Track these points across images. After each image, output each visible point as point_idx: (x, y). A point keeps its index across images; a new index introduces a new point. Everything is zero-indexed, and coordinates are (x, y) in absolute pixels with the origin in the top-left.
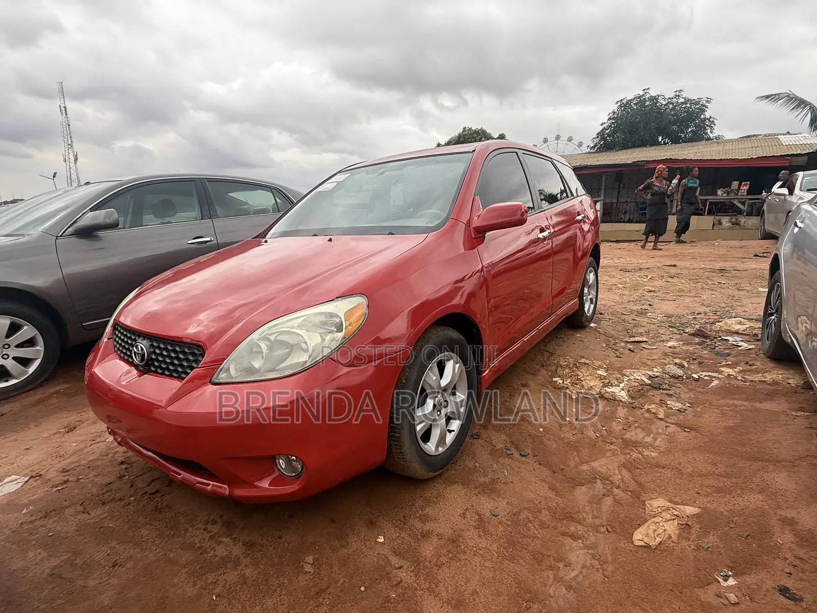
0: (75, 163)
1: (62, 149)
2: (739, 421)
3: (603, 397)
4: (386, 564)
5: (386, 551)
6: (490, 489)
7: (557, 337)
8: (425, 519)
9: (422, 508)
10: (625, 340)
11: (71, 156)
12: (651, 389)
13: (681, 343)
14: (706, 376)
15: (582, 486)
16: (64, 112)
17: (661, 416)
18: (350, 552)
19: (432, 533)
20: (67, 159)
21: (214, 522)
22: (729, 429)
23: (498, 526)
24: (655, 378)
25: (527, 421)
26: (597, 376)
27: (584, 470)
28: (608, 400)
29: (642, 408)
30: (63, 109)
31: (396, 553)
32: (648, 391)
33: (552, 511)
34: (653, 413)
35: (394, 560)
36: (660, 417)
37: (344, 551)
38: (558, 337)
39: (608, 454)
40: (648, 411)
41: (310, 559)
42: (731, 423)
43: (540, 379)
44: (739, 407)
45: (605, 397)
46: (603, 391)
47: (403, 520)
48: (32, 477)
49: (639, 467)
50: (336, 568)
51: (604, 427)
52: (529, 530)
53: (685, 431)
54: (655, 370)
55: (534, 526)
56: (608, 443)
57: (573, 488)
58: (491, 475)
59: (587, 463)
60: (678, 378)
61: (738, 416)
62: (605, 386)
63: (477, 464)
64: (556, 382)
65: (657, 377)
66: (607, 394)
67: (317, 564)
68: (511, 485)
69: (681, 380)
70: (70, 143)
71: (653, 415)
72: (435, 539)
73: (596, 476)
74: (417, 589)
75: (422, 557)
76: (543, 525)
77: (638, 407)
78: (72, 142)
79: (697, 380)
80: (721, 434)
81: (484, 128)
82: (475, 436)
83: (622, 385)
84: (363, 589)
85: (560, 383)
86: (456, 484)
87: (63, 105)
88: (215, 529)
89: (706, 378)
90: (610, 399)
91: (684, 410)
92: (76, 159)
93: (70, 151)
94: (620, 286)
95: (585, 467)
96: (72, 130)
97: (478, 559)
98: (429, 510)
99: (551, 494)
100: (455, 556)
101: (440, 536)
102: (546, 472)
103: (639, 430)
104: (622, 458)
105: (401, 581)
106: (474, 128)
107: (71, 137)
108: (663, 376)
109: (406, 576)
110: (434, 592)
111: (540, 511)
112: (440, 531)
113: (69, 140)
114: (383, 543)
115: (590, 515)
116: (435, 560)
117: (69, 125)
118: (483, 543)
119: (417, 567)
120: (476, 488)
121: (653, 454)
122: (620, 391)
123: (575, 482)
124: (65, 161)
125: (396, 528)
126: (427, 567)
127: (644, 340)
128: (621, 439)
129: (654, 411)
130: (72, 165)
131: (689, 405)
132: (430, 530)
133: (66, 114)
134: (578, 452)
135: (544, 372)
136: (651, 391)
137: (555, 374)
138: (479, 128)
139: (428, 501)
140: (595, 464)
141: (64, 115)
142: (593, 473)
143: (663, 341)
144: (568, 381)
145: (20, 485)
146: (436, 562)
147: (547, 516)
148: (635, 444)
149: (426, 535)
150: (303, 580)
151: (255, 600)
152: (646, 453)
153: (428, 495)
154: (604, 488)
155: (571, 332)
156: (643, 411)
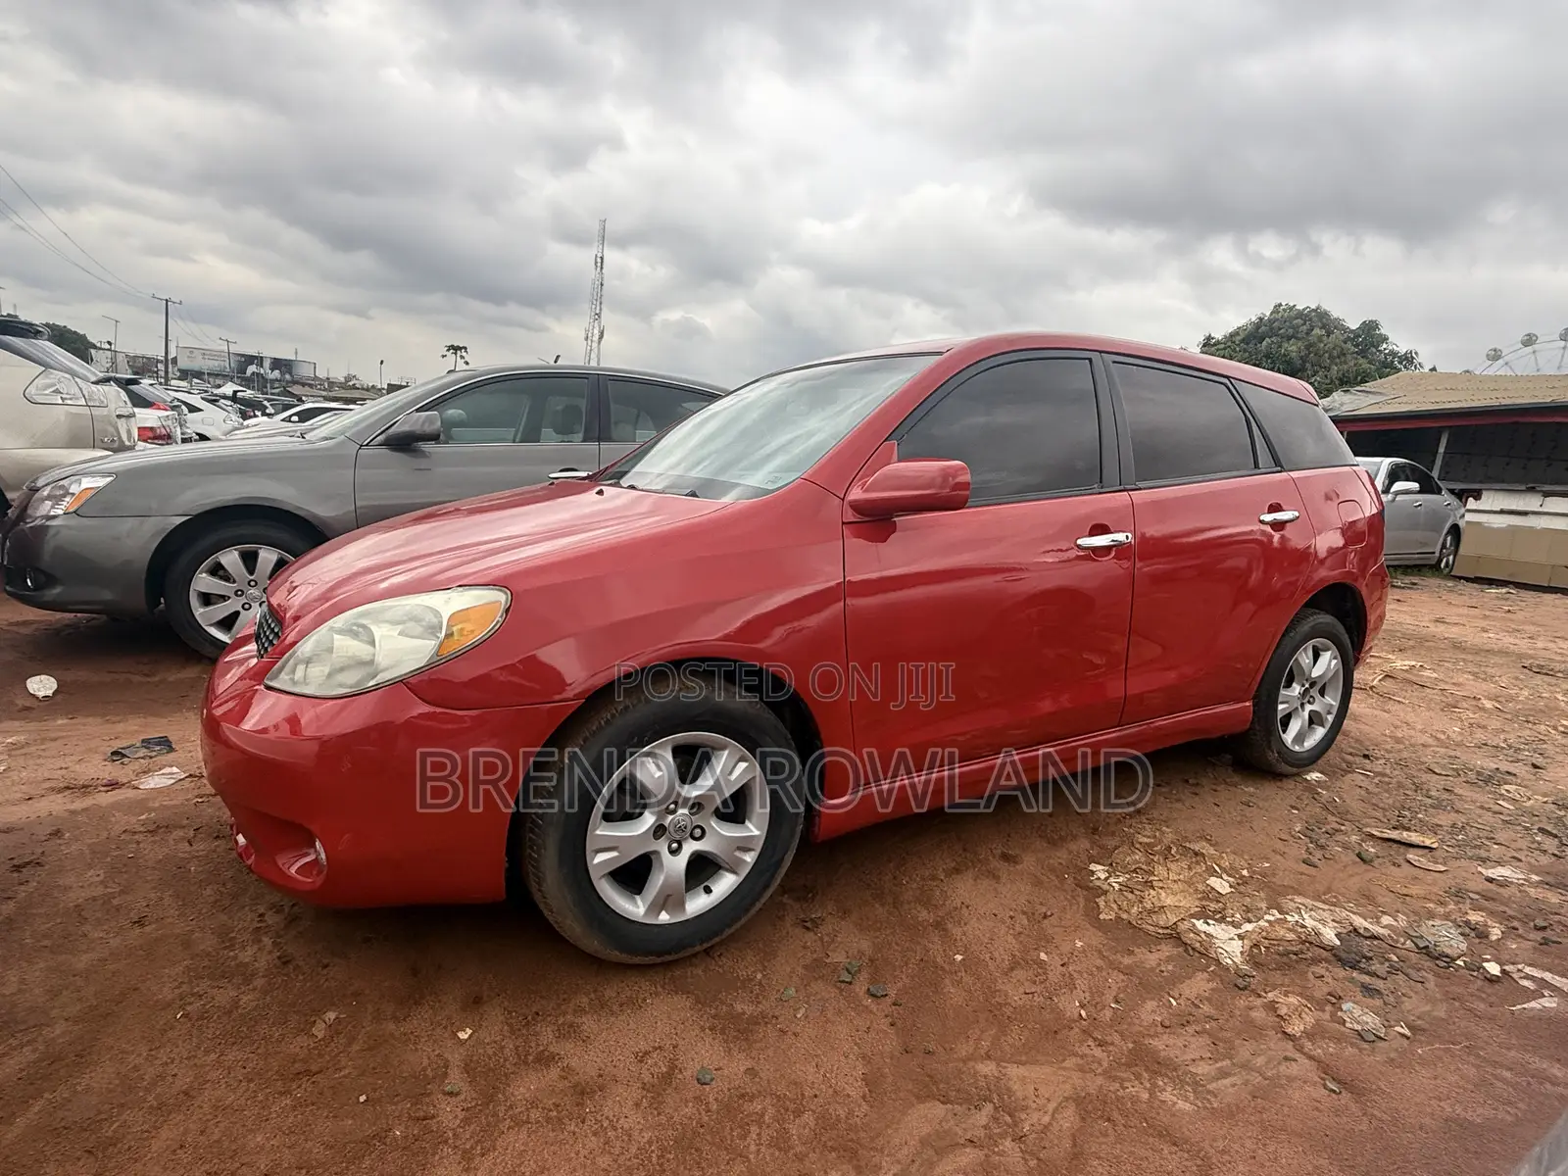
0: (599, 343)
1: (585, 321)
2: (1509, 1118)
3: (1180, 939)
4: (434, 1078)
5: (455, 1058)
6: (739, 1032)
7: (1187, 781)
8: (570, 1032)
9: (580, 1011)
10: (1368, 830)
11: (596, 331)
12: (1327, 961)
13: (1535, 878)
14: (1528, 977)
15: (943, 1103)
16: (599, 264)
17: (1296, 1028)
18: (397, 1034)
19: (557, 1063)
20: (590, 335)
21: (279, 910)
22: (1457, 1128)
23: (687, 1101)
24: (1366, 938)
25: (945, 930)
26: (1201, 887)
27: (976, 1073)
28: (1186, 951)
29: (1260, 996)
30: (599, 260)
31: (468, 1068)
32: (1316, 961)
33: (825, 1122)
34: (1279, 1016)
35: (456, 1079)
36: (1289, 1030)
37: (392, 1026)
38: (1191, 781)
39: (1070, 1062)
40: (1272, 1007)
41: (331, 1015)
42: (1478, 1114)
43: (1061, 856)
44: (1553, 1084)
45: (1184, 939)
46: (1183, 926)
47: (530, 1018)
48: (191, 776)
49: (1116, 1115)
50: (356, 1047)
51: (1117, 1002)
52: (744, 1137)
53: (1325, 1087)
54: (1386, 920)
55: (759, 1134)
56: (1095, 1039)
57: (918, 1097)
58: (765, 1006)
59: (999, 1061)
60: (1437, 959)
61: (1520, 1105)
62: (1203, 914)
63: (759, 976)
64: (1093, 873)
65: (1374, 937)
66: (1192, 935)
67: (334, 1029)
68: (789, 1039)
69: (1443, 964)
70: (598, 312)
71: (1277, 1020)
72: (554, 1073)
73: (995, 1095)
74: (446, 1142)
75: (504, 1094)
76: (781, 1142)
77: (1253, 991)
78: (601, 309)
79: (1492, 980)
80: (1421, 1128)
81: (1326, 306)
82: (808, 924)
83: (1248, 927)
84: (362, 1099)
85: (1099, 879)
86: (684, 996)
87: (600, 255)
88: (271, 919)
89: (1525, 983)
90: (1193, 949)
91: (1373, 1038)
92: (601, 336)
93: (596, 325)
94: (1488, 705)
95: (987, 1068)
96: (604, 292)
97: (593, 1142)
98: (588, 1023)
99: (855, 1089)
100: (560, 1119)
101: (568, 1071)
102: (891, 1044)
103: (1205, 1040)
104: (1094, 1084)
105: (433, 1117)
106: (1300, 307)
107: (601, 303)
108: (1397, 942)
109: (448, 1113)
110: (470, 1160)
111: (798, 1113)
112: (574, 1063)
113: (598, 308)
114: (463, 1043)
115: (899, 1167)
116: (519, 1110)
117: (602, 285)
118: (633, 1120)
119: (480, 1108)
120: (714, 1017)
121: (1181, 1104)
122: (1232, 939)
123: (931, 1089)
124: (587, 339)
125: (506, 1027)
126: (495, 1115)
127: (1428, 843)
128: (1134, 1042)
129: (1283, 1011)
130: (595, 345)
131: (1407, 1032)
132: (558, 1054)
133: (602, 268)
134: (1003, 1031)
135: (1084, 844)
136: (1325, 965)
137: (1105, 857)
138: (1313, 307)
139: (601, 1006)
140: (1014, 1071)
141: (599, 269)
142: (992, 1087)
143: (1484, 860)
144: (1121, 880)
145: (173, 781)
146: (520, 1113)
147: (804, 1128)
148: (1159, 1067)
149: (545, 1060)
150: (297, 1045)
151: (220, 1044)
152: (1168, 1096)
153: (609, 993)
154: (985, 1127)
155: (1236, 779)
156: (1259, 1002)
